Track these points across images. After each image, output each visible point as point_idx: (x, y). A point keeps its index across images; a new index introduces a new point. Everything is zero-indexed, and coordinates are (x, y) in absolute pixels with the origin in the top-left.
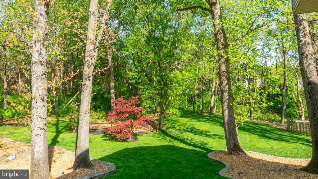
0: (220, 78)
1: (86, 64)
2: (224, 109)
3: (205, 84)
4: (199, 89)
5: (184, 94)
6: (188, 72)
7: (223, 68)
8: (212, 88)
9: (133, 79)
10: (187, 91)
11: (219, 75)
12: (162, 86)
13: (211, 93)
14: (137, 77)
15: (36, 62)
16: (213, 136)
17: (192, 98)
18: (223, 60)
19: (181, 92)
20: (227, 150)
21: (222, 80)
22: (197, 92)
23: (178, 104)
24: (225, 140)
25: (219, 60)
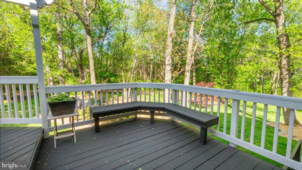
0: (281, 70)
1: (187, 64)
2: (283, 92)
3: (265, 74)
4: (260, 78)
5: (246, 82)
6: (251, 66)
7: (284, 62)
8: (273, 78)
9: (209, 71)
10: (249, 80)
11: (280, 68)
12: (229, 76)
13: (271, 82)
14: (212, 70)
15: (167, 65)
16: (271, 113)
17: (253, 85)
18: (284, 56)
19: (244, 80)
20: (284, 123)
21: (282, 71)
22: (258, 80)
23: (241, 88)
24: (283, 116)
25: (281, 56)
